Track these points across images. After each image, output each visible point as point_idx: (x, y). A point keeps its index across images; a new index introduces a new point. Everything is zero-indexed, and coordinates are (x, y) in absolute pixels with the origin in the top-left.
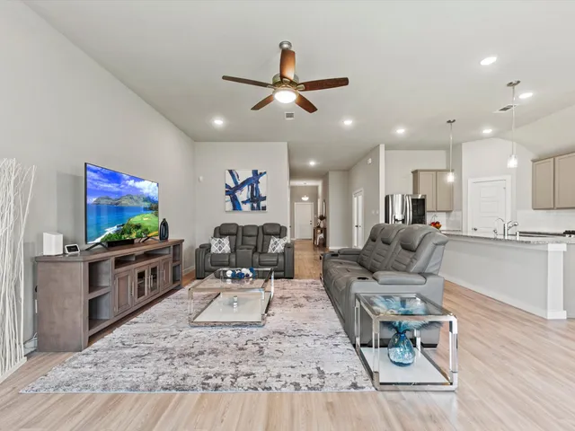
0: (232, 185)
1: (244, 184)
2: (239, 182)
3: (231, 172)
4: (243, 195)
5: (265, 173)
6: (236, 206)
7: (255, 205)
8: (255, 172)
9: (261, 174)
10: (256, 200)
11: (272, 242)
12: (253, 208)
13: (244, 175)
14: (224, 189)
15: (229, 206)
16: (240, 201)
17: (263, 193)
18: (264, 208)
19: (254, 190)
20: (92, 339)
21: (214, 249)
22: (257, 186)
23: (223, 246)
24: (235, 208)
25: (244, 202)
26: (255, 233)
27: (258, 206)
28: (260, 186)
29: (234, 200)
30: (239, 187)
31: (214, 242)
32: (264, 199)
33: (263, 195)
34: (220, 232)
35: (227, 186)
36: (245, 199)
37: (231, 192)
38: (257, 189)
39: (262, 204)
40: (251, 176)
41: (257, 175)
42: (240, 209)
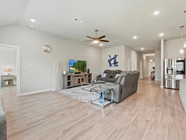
0: (110, 59)
1: (112, 59)
2: (111, 58)
3: (109, 56)
4: (112, 62)
6: (111, 65)
7: (115, 65)
8: (115, 55)
9: (117, 56)
10: (115, 63)
12: (115, 66)
13: (112, 56)
14: (108, 61)
15: (109, 65)
16: (111, 64)
18: (118, 66)
19: (115, 60)
20: (68, 88)
21: (102, 76)
23: (104, 76)
24: (110, 66)
25: (112, 64)
27: (116, 65)
29: (110, 63)
30: (111, 60)
31: (102, 74)
32: (118, 63)
34: (105, 72)
35: (109, 60)
37: (109, 61)
38: (116, 60)
39: (117, 64)
41: (116, 56)
42: (112, 66)
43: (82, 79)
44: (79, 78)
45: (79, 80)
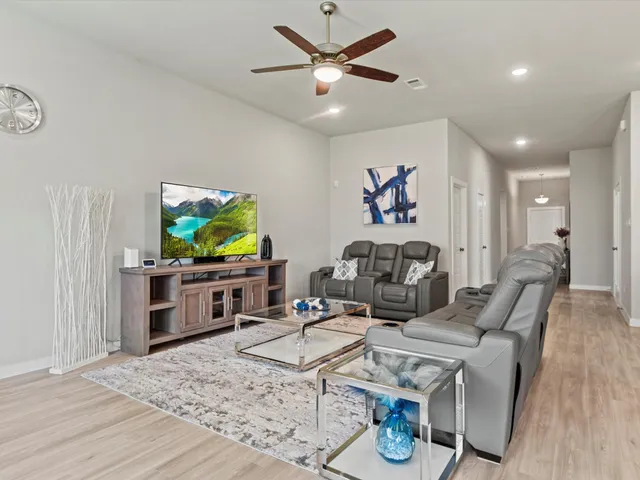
0: (372, 189)
1: (386, 186)
2: (381, 185)
3: (370, 171)
4: (386, 202)
5: (415, 168)
6: (377, 218)
7: (401, 215)
8: (401, 169)
9: (409, 171)
10: (402, 207)
11: (411, 269)
12: (398, 220)
13: (387, 174)
14: (363, 195)
15: (368, 217)
16: (381, 210)
17: (411, 198)
18: (413, 220)
19: (400, 194)
21: (337, 275)
22: (404, 189)
23: (346, 271)
24: (374, 222)
25: (387, 212)
26: (391, 255)
27: (405, 216)
28: (408, 189)
29: (374, 209)
30: (380, 191)
31: (338, 266)
32: (414, 205)
33: (412, 201)
34: (351, 252)
35: (366, 191)
36: (388, 207)
37: (370, 198)
38: (404, 193)
39: (411, 213)
40: (396, 174)
41: (403, 173)
42: (382, 222)
43: (237, 293)
44: (217, 285)
45: (218, 296)
